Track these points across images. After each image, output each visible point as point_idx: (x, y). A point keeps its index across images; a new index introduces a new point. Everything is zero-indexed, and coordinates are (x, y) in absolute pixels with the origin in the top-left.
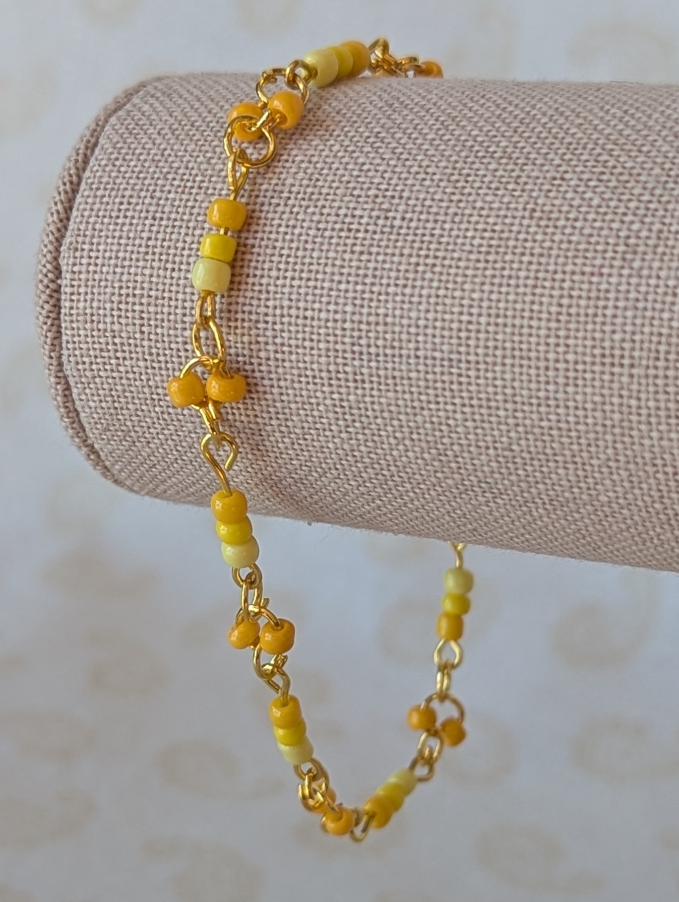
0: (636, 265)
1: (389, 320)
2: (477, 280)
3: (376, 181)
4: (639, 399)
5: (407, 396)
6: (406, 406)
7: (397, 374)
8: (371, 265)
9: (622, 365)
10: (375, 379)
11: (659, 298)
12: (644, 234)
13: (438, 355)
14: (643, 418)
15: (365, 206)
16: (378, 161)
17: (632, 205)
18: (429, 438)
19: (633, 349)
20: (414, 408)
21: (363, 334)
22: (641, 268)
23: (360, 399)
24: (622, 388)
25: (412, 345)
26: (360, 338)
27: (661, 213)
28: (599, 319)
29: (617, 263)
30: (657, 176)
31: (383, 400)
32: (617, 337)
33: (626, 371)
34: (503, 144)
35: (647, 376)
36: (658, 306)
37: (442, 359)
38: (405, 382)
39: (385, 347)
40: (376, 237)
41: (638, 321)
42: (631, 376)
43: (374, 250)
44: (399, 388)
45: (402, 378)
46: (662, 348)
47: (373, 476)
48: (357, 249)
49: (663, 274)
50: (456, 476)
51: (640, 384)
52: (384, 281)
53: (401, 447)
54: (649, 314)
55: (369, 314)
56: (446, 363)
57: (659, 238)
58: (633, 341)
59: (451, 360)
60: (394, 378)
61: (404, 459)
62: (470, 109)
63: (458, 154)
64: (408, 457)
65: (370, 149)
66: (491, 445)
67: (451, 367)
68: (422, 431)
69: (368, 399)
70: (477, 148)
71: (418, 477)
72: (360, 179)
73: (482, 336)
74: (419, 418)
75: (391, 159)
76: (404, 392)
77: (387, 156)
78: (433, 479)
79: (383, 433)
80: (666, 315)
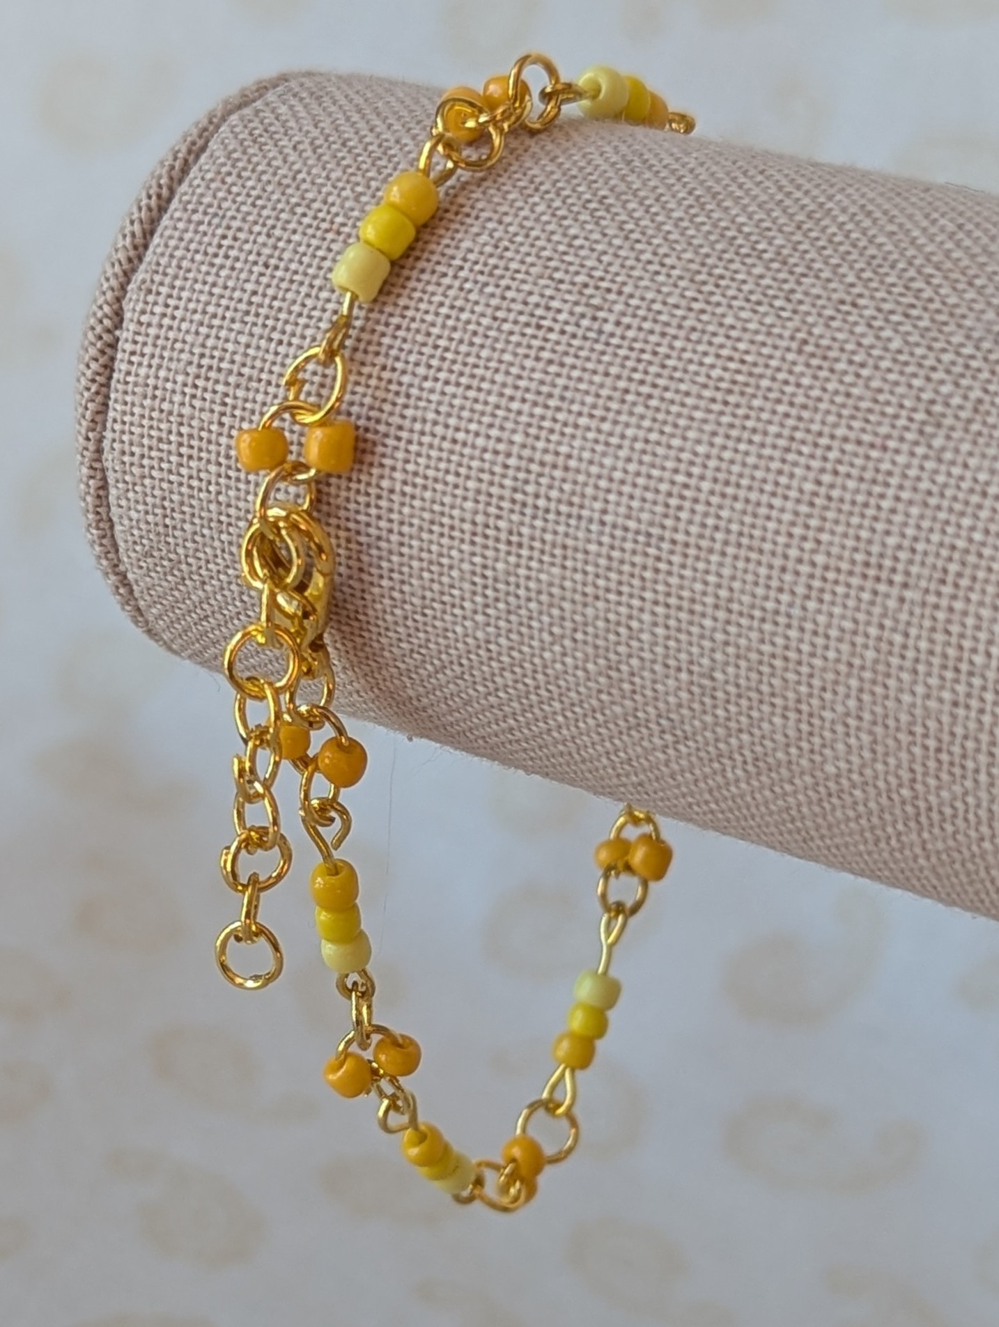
0: (937, 442)
1: (572, 463)
2: (707, 427)
3: (589, 263)
4: (906, 635)
5: (578, 577)
6: (574, 591)
7: (570, 542)
8: (561, 382)
9: (891, 582)
10: (537, 544)
11: (961, 496)
12: (956, 401)
13: (632, 524)
14: (907, 664)
15: (568, 297)
16: (596, 236)
17: (946, 357)
18: (599, 642)
19: (910, 562)
20: (585, 594)
21: (532, 477)
22: (943, 449)
23: (512, 569)
24: (884, 615)
25: (597, 505)
26: (526, 482)
27: (985, 375)
28: (870, 512)
29: (909, 436)
31: (543, 576)
32: (891, 541)
33: (895, 591)
34: (778, 242)
35: (923, 604)
36: (957, 507)
37: (637, 532)
38: (579, 556)
39: (559, 501)
40: (575, 342)
41: (925, 524)
42: (902, 600)
43: (569, 360)
44: (569, 563)
45: (576, 550)
46: (953, 567)
47: (510, 683)
48: (545, 355)
49: (972, 462)
50: (628, 703)
51: (911, 614)
52: (575, 408)
53: (557, 648)
54: (942, 515)
55: (545, 451)
56: (641, 538)
57: (976, 410)
58: (913, 551)
59: (649, 535)
60: (565, 547)
61: (558, 666)
62: (741, 186)
63: (712, 245)
64: (564, 664)
65: (588, 218)
66: (684, 666)
67: (648, 545)
68: (590, 630)
69: (522, 572)
70: (740, 241)
71: (573, 694)
72: (567, 258)
73: (700, 508)
74: (590, 611)
75: (616, 236)
76: (575, 570)
77: (610, 232)
78: (594, 702)
79: (535, 624)
80: (966, 522)
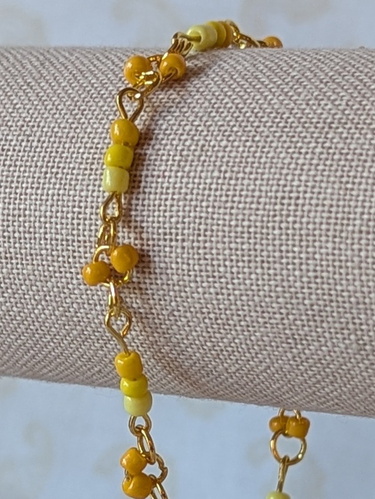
0: (187, 169)
1: (27, 212)
2: (84, 183)
3: (24, 115)
4: (189, 264)
5: (40, 268)
6: (40, 275)
7: (33, 252)
8: (16, 174)
9: (177, 240)
10: (19, 256)
11: (201, 192)
12: (193, 148)
13: (59, 237)
14: (192, 278)
15: (15, 133)
16: (26, 102)
17: (187, 128)
18: (57, 299)
19: (184, 229)
20: (45, 276)
21: (11, 223)
22: (190, 172)
23: (10, 271)
24: (177, 257)
25: (42, 231)
26: (8, 226)
27: (205, 133)
28: (162, 208)
29: (174, 168)
30: (206, 108)
31: (25, 272)
32: (174, 220)
33: (179, 244)
34: (111, 88)
35: (193, 248)
36: (200, 197)
37: (62, 240)
38: (39, 257)
39: (25, 232)
40: (20, 154)
41: (187, 208)
42: (183, 248)
43: (18, 163)
44: (35, 262)
45: (37, 255)
46: (202, 227)
47: (24, 331)
48: (8, 163)
49: (203, 175)
50: (78, 327)
51: (189, 253)
52: (24, 185)
53: (40, 307)
54: (193, 203)
55: (14, 209)
56: (64, 243)
57: (202, 150)
58: (184, 223)
59: (67, 240)
60: (31, 255)
61: (43, 316)
62: (95, 66)
63: (80, 95)
64: (44, 314)
65: (22, 94)
66: (97, 303)
67: (68, 245)
68: (52, 294)
69: (15, 271)
70: (93, 91)
71: (53, 329)
72: (13, 115)
73: (87, 222)
74: (49, 284)
75: (35, 100)
76: (38, 265)
77: (32, 98)
78: (64, 331)
79: (27, 296)
80: (204, 204)
